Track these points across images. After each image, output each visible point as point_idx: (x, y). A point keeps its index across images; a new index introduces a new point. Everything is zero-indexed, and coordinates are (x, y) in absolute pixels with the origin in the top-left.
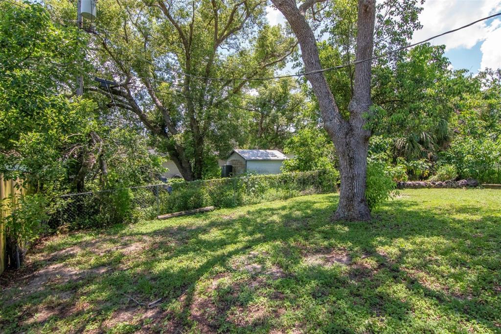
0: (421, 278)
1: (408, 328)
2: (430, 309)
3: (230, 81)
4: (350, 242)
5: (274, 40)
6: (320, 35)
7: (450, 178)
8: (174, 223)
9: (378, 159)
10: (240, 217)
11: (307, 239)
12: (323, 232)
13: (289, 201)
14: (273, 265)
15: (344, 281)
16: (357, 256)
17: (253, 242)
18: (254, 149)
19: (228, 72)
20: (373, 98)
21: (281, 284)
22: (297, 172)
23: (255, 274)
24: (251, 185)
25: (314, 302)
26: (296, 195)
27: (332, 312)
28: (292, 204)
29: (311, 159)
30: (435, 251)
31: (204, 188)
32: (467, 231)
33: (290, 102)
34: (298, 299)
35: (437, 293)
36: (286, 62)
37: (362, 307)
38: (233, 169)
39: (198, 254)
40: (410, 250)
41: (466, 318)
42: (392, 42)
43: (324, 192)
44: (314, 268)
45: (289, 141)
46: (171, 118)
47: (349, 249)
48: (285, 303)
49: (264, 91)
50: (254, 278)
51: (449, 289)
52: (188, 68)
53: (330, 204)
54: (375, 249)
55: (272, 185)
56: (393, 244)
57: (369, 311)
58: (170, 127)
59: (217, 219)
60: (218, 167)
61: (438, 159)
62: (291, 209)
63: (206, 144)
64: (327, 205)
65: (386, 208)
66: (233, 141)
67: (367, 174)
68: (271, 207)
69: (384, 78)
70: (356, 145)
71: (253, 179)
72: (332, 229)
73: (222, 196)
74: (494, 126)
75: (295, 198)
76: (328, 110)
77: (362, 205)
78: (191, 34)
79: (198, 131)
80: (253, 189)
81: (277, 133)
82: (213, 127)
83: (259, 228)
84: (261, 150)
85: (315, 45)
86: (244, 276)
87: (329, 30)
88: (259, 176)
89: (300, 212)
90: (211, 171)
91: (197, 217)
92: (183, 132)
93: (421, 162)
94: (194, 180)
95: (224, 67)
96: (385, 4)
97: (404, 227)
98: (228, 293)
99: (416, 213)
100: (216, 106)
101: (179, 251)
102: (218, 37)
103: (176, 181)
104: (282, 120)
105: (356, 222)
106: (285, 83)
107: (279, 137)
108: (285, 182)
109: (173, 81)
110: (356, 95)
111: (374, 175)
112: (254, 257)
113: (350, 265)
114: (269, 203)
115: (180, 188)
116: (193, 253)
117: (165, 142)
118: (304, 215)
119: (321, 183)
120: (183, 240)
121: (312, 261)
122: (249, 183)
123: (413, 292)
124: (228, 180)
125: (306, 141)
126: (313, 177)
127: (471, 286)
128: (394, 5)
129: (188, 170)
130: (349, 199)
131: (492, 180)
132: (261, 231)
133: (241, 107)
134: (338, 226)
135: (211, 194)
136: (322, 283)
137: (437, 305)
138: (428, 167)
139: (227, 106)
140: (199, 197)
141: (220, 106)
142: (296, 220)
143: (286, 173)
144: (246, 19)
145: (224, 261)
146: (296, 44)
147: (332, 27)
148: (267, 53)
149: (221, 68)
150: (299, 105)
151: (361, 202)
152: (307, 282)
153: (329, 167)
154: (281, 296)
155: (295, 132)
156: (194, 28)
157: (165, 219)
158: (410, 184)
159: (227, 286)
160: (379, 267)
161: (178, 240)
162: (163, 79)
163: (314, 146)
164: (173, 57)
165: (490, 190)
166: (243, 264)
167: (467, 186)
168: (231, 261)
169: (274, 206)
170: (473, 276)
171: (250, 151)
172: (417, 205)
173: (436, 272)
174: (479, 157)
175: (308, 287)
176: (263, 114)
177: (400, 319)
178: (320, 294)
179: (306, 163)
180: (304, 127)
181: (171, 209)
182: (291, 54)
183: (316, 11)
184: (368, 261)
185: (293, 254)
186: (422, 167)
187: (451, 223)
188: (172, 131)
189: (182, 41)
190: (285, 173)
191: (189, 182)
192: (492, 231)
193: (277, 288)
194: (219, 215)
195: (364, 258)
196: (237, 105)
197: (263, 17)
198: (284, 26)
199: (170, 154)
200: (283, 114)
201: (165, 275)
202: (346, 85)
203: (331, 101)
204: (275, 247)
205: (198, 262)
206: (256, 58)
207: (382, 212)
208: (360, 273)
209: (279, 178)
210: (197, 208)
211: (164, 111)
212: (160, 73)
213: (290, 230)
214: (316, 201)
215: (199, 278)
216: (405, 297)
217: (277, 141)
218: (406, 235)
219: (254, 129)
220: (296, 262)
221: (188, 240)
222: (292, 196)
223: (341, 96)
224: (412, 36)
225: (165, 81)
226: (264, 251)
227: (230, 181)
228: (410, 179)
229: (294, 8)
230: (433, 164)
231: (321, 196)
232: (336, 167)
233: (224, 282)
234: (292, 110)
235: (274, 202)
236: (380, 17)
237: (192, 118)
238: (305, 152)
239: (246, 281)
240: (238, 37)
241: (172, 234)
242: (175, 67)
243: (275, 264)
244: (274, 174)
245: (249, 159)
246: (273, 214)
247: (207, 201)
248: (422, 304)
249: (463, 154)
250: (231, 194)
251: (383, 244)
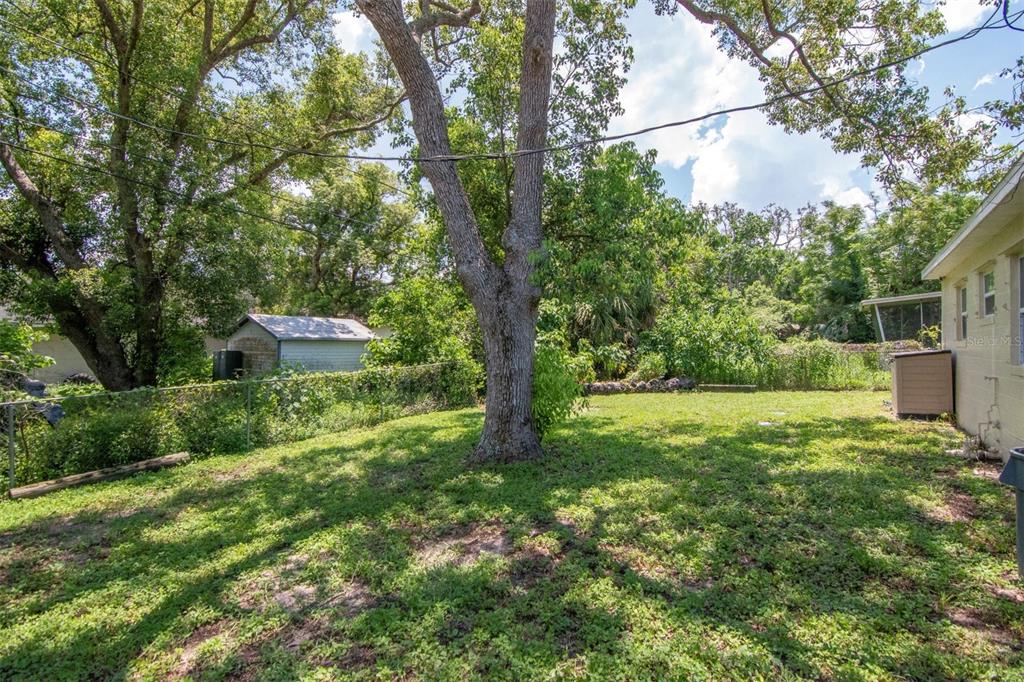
0: (634, 560)
1: (626, 668)
2: (655, 619)
3: (242, 156)
4: (508, 506)
5: (351, 82)
6: (450, 89)
7: (656, 375)
8: (66, 504)
9: (548, 342)
10: (262, 473)
11: (422, 509)
12: (453, 490)
13: (380, 428)
14: (346, 581)
15: (502, 592)
16: (522, 534)
17: (295, 531)
18: (299, 314)
19: (236, 133)
20: (545, 228)
21: (367, 624)
22: (399, 366)
23: (300, 612)
24: (289, 398)
25: (444, 653)
26: (395, 415)
27: (483, 668)
28: (386, 435)
29: (427, 341)
30: (650, 506)
31: (161, 408)
32: (690, 464)
33: (383, 220)
34: (408, 655)
35: (662, 584)
36: (376, 135)
37: (541, 643)
38: (245, 359)
39: (139, 583)
40: (611, 509)
41: (711, 625)
42: (577, 130)
43: (452, 406)
44: (439, 573)
45: (380, 300)
46: (65, 225)
47: (507, 521)
48: (378, 671)
49: (324, 189)
50: (297, 622)
51: (678, 573)
52: (125, 107)
53: (465, 430)
54: (553, 515)
55: (342, 396)
56: (582, 501)
57: (555, 648)
58: (62, 250)
59: (199, 485)
60: (205, 355)
61: (639, 344)
62: (384, 445)
63: (171, 299)
64: (459, 434)
65: (565, 432)
66: (246, 294)
67: (535, 370)
68: (339, 445)
69: (563, 193)
70: (517, 314)
71: (296, 382)
72: (472, 482)
73: (212, 425)
74: (711, 294)
75: (392, 422)
76: (464, 241)
77: (526, 429)
78: (137, 21)
79: (149, 264)
80: (297, 405)
81: (353, 283)
82: (191, 255)
83: (311, 496)
84: (316, 319)
85: (441, 107)
86: (273, 622)
87: (467, 83)
88: (312, 376)
89: (406, 451)
90: (183, 365)
91: (139, 484)
92: (102, 264)
93: (615, 349)
94: (132, 388)
95: (226, 119)
96: (568, 57)
97: (598, 467)
98: (228, 675)
99: (613, 437)
100: (204, 206)
101: (78, 584)
102: (213, 47)
103: (75, 390)
104: (366, 256)
105: (517, 464)
106: (372, 179)
107: (358, 292)
108: (372, 387)
109: (77, 130)
110: (517, 218)
111: (546, 371)
112: (299, 569)
113: (510, 553)
114: (333, 436)
115: (89, 409)
116: (121, 583)
117: (45, 289)
118: (413, 457)
119: (445, 389)
120: (93, 551)
121: (434, 558)
122: (287, 391)
123: (626, 591)
124: (229, 387)
125: (417, 302)
126: (431, 377)
127: (710, 561)
128: (580, 63)
129: (116, 362)
130: (502, 420)
131: (711, 379)
132: (315, 503)
133: (268, 218)
134: (484, 474)
135: (183, 421)
136: (458, 606)
137: (665, 609)
138: (625, 357)
139: (231, 211)
140: (145, 430)
141: (214, 210)
142: (397, 469)
143: (374, 370)
144: (286, 22)
145: (216, 591)
146: (399, 102)
147: (474, 79)
148: (334, 108)
149: (220, 119)
150: (402, 229)
151: (525, 424)
152: (427, 609)
153: (462, 356)
154: (369, 654)
155: (393, 283)
156: (145, 10)
157: (33, 496)
158: (598, 388)
159: (224, 658)
160: (564, 550)
161: (75, 552)
162: (44, 121)
163: (432, 313)
164: (78, 70)
165: (710, 393)
166: (270, 590)
167: (680, 388)
168: (236, 587)
169: (346, 442)
170: (709, 544)
171: (289, 320)
172: (613, 423)
173: (656, 544)
174: (695, 340)
175: (428, 620)
176: (321, 239)
177: (610, 652)
178: (455, 632)
179: (415, 348)
180: (413, 273)
181: (57, 467)
182: (387, 121)
183: (440, 43)
184: (544, 540)
185: (392, 547)
186: (617, 357)
187: (665, 452)
188: (68, 260)
189: (108, 34)
190: (371, 368)
191: (117, 393)
192: (723, 461)
193: (357, 636)
194: (203, 473)
195: (535, 536)
196: (260, 213)
197: (327, 28)
198: (372, 59)
199: (59, 320)
200: (368, 243)
201: (24, 663)
202: (497, 197)
203: (470, 225)
204: (349, 538)
205: (139, 605)
206: (307, 114)
207: (558, 441)
208: (530, 569)
209: (359, 380)
210: (141, 459)
211: (42, 206)
212: (37, 104)
213: (383, 494)
214: (436, 425)
215: (140, 651)
216: (613, 604)
217: (355, 300)
218: (602, 480)
219: (299, 270)
220: (399, 565)
221: (110, 546)
222: (386, 417)
223: (488, 217)
224: (608, 125)
225: (52, 129)
226: (323, 550)
227: (235, 389)
228: (599, 378)
229: (399, 20)
230: (632, 352)
231: (447, 414)
232: (475, 357)
233: (217, 648)
234: (386, 237)
235: (345, 433)
236: (558, 79)
237: (132, 230)
238: (415, 324)
239: (277, 635)
240: (267, 58)
241: (57, 535)
242: (84, 97)
243: (350, 577)
244: (345, 370)
245: (286, 337)
246: (345, 460)
247: (170, 440)
248: (641, 610)
249: (673, 336)
250: (238, 419)
251: (565, 502)
